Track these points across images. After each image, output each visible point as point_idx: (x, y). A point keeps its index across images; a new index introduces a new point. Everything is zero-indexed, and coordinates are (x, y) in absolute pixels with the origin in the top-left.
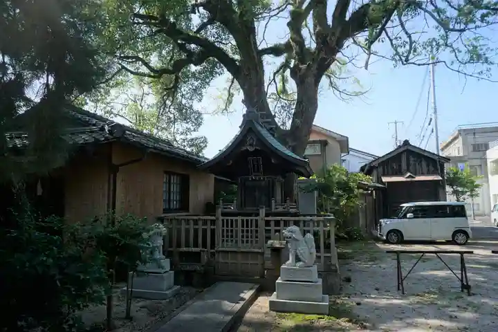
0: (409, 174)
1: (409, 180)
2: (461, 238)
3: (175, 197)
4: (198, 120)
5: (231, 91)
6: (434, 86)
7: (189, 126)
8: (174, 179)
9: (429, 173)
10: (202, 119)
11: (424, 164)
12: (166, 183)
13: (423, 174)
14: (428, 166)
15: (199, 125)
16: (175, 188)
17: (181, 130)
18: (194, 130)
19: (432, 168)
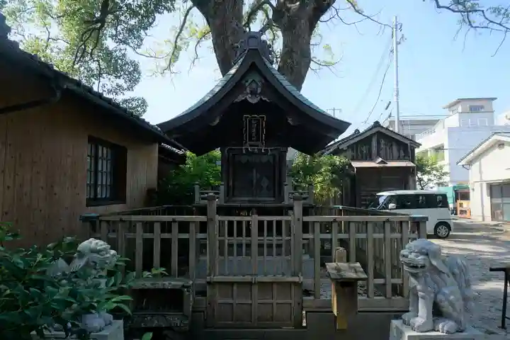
0: (380, 160)
1: (381, 165)
2: (443, 231)
3: (105, 180)
4: (133, 75)
5: (179, 43)
6: (397, 67)
7: (121, 82)
8: (103, 151)
9: (399, 159)
10: (139, 73)
11: (395, 148)
12: (90, 157)
13: (393, 160)
14: (399, 151)
15: (136, 81)
16: (104, 166)
17: (109, 87)
18: (128, 89)
19: (402, 154)
